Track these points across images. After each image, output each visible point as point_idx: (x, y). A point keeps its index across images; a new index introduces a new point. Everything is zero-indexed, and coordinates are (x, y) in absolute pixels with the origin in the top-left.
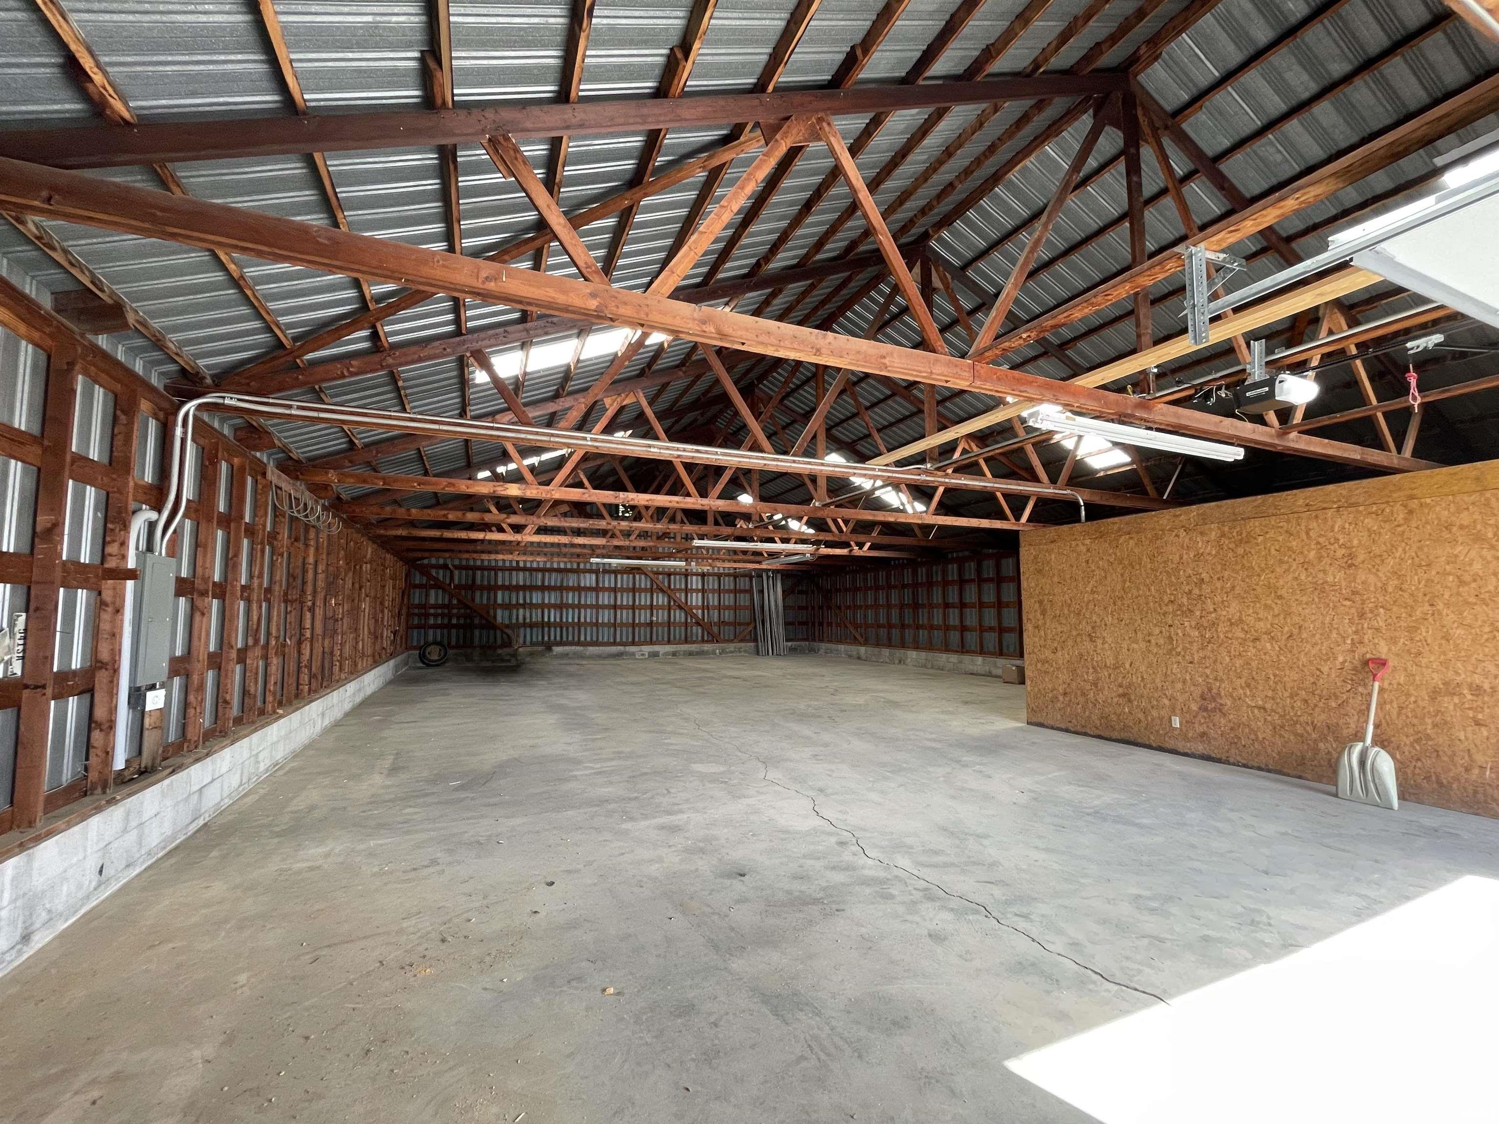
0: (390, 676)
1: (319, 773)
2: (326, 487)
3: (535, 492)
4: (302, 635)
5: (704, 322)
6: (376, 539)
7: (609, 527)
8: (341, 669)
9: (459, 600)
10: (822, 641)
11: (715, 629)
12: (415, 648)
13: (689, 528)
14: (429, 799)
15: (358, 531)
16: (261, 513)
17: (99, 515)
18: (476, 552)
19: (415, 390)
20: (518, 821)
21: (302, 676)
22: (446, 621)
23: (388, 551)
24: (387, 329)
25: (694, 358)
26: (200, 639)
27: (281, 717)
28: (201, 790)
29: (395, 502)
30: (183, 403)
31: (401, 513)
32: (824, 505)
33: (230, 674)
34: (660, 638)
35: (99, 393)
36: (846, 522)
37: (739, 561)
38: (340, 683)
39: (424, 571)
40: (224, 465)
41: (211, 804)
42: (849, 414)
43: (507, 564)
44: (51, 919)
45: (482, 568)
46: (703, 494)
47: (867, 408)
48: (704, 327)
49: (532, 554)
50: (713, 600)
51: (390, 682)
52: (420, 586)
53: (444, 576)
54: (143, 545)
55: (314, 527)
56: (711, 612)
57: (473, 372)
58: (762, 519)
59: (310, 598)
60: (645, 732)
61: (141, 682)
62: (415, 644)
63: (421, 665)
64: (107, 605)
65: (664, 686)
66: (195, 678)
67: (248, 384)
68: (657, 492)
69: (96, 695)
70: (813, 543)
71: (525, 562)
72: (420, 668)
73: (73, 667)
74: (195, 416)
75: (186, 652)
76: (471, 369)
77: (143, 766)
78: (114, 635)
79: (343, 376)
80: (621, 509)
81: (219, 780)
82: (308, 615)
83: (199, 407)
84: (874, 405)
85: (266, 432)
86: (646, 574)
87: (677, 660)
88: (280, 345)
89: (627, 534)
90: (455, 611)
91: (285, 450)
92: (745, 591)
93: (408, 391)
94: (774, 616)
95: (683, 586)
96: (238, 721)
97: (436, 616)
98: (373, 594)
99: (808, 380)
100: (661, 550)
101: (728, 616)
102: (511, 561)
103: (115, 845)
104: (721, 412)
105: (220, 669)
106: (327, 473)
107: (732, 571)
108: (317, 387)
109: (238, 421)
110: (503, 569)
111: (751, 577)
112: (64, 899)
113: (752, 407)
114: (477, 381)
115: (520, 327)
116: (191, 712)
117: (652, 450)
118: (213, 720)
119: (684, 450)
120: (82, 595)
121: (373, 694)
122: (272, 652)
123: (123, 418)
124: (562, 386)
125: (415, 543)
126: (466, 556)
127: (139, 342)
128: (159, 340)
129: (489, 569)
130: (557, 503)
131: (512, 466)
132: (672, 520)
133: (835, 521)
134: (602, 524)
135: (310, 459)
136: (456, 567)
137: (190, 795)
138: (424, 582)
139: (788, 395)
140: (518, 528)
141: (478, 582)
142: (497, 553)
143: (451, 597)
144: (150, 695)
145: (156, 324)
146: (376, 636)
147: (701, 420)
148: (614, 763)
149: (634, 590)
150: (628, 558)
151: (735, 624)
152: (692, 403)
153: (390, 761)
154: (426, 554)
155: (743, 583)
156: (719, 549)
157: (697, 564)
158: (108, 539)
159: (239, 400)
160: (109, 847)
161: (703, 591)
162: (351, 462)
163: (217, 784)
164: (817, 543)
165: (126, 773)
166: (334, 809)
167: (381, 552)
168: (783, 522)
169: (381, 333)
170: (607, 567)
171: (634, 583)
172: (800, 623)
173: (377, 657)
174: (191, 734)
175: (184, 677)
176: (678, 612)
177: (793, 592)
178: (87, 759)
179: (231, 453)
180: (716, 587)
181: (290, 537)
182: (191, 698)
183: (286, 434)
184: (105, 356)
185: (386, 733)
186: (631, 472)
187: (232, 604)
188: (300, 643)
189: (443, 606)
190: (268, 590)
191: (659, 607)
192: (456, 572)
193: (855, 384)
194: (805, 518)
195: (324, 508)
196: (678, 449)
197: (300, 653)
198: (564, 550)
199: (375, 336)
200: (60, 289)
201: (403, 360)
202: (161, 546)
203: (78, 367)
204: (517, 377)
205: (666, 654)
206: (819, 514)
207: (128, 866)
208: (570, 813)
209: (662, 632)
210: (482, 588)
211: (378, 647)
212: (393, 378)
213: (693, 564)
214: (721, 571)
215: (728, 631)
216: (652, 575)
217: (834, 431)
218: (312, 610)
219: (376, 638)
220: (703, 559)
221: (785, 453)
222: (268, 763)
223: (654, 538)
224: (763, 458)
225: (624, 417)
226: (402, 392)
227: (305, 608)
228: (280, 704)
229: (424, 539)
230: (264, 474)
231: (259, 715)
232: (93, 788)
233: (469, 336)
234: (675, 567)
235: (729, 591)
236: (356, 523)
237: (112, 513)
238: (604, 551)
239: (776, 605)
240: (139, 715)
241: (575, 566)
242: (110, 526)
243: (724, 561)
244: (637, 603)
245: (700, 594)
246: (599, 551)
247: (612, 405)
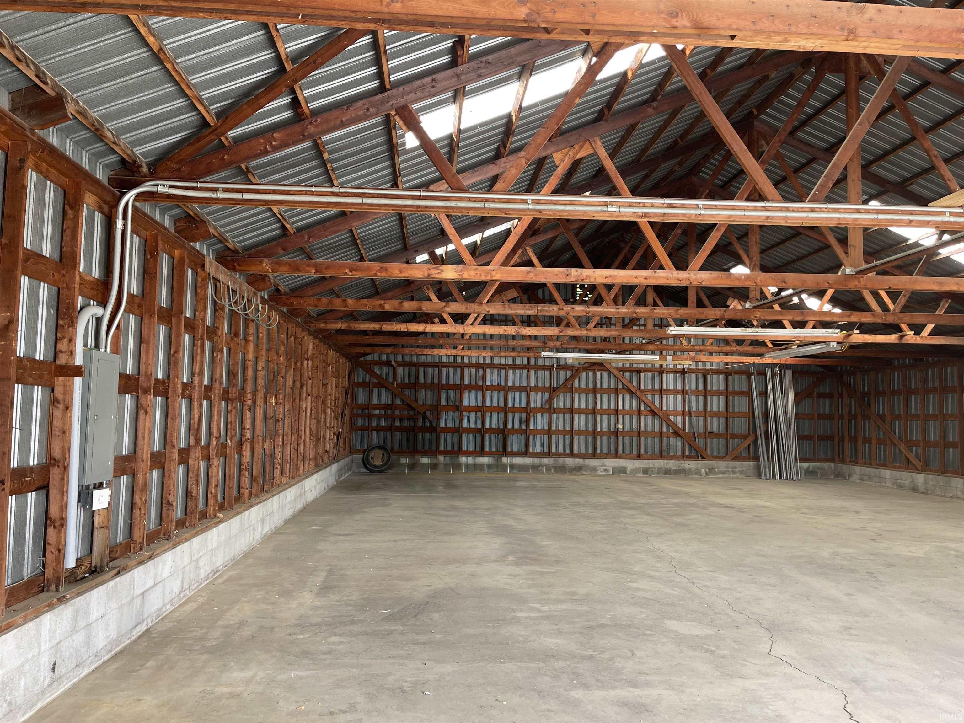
0: (332, 481)
1: (255, 585)
2: (263, 278)
3: (473, 273)
4: (242, 435)
5: (674, 15)
6: (317, 334)
7: (562, 314)
8: (282, 473)
9: (402, 400)
10: (856, 463)
11: (700, 442)
12: (358, 452)
13: (662, 311)
14: (355, 628)
15: (298, 325)
16: (200, 307)
17: (52, 311)
18: (419, 346)
19: (343, 162)
20: (448, 668)
21: (243, 478)
22: (389, 423)
23: (330, 347)
24: (308, 93)
25: (668, 88)
26: (143, 437)
27: (221, 521)
28: (143, 594)
29: (333, 292)
30: (123, 194)
31: (337, 303)
32: (858, 273)
33: (172, 474)
34: (628, 451)
35: (50, 188)
36: (894, 295)
37: (732, 354)
38: (280, 488)
39: (368, 368)
40: (165, 258)
41: (153, 610)
42: (898, 142)
43: (452, 360)
44: (11, 711)
45: (426, 365)
46: (680, 265)
47: (928, 130)
48: (674, 22)
49: (477, 348)
50: (696, 403)
51: (333, 489)
52: (363, 385)
53: (387, 374)
54: (91, 342)
55: (253, 321)
56: (694, 419)
57: (403, 136)
58: (763, 295)
59: (249, 396)
60: (607, 569)
61: (89, 481)
62: (358, 447)
63: (364, 470)
64: (58, 402)
65: (633, 512)
66: (140, 478)
67: (179, 169)
68: (622, 266)
69: (50, 492)
70: (842, 328)
71: (470, 357)
72: (363, 474)
73: (31, 464)
74: (133, 206)
75: (132, 451)
76: (399, 132)
77: (93, 565)
78: (64, 432)
79: (266, 153)
80: (579, 291)
81: (160, 585)
82: (248, 414)
83: (138, 197)
84: (938, 125)
85: (203, 221)
86: (609, 371)
87: (649, 480)
88: (205, 124)
89: (584, 322)
90: (398, 412)
91: (221, 240)
92: (740, 393)
93: (335, 165)
94: (783, 426)
95: (657, 387)
96: (181, 524)
97: (379, 417)
98: (315, 394)
99: (835, 98)
100: (627, 341)
101: (716, 425)
102: (455, 357)
103: (66, 644)
104: (706, 158)
105: (164, 469)
106: (261, 262)
107: (722, 367)
108: (243, 166)
109: (177, 211)
110: (447, 366)
111: (749, 375)
112: (22, 692)
113: (751, 146)
114: (408, 146)
115: (450, 72)
116: (136, 512)
117: (610, 209)
118: (158, 522)
119: (652, 206)
120: (38, 391)
121: (315, 501)
122: (213, 453)
123: (70, 212)
124: (504, 143)
125: (355, 338)
126: (408, 351)
127: (84, 134)
128: (97, 130)
129: (433, 365)
130: (504, 287)
131: (451, 247)
132: (641, 302)
133: (875, 294)
134: (552, 310)
135: (246, 249)
136: (400, 364)
137: (133, 599)
138: (368, 380)
139: (804, 123)
140: (460, 318)
141: (422, 380)
142: (441, 347)
143: (395, 396)
144: (97, 494)
145: (94, 113)
146: (318, 439)
147: (679, 171)
148: (563, 607)
149: (594, 390)
150: (588, 351)
151: (727, 436)
152: (668, 149)
153: (322, 579)
154: (368, 350)
155: (739, 383)
156: (704, 338)
157: (675, 357)
158: (59, 335)
159: (171, 187)
160: (62, 644)
161: (683, 392)
162: (284, 249)
163: (159, 588)
164: (848, 327)
165: (79, 571)
166: (262, 627)
167: (323, 347)
168: (795, 300)
169: (301, 98)
170: (562, 363)
171: (595, 382)
172: (822, 438)
173: (319, 460)
174: (137, 536)
175: (130, 477)
176: (650, 418)
177: (809, 395)
178: (44, 556)
179: (171, 244)
180: (701, 387)
181: (230, 332)
182: (137, 498)
183: (222, 222)
184: (52, 151)
185: (322, 546)
186: (590, 246)
187: (174, 401)
188: (240, 444)
189: (386, 407)
190: (209, 389)
191: (626, 412)
192: (399, 370)
193: (907, 97)
194: (830, 293)
195: (263, 301)
196: (644, 206)
197: (241, 455)
198: (512, 343)
199: (295, 103)
200: (15, 88)
201: (325, 127)
202: (107, 343)
203: (30, 162)
204: (450, 137)
205: (635, 471)
206: (852, 285)
207: (77, 666)
208: (510, 666)
209: (630, 443)
210: (425, 387)
211: (320, 451)
212: (318, 149)
213: (669, 358)
214: (708, 366)
215: (717, 445)
216: (616, 372)
217: (875, 168)
218: (252, 409)
219: (318, 440)
220: (682, 351)
221: (801, 199)
222: (208, 569)
223: (619, 325)
224: (766, 209)
225: (579, 177)
226: (329, 166)
227: (246, 407)
228: (221, 508)
229: (365, 333)
230: (203, 266)
231: (200, 519)
232: (49, 585)
233: (394, 91)
234: (646, 363)
235: (719, 393)
236: (297, 317)
237: (63, 309)
238: (558, 344)
239: (786, 412)
240: (89, 514)
241: (525, 362)
242: (61, 322)
243: (711, 353)
244: (598, 406)
245: (679, 397)
246: (550, 344)
247: (562, 160)
